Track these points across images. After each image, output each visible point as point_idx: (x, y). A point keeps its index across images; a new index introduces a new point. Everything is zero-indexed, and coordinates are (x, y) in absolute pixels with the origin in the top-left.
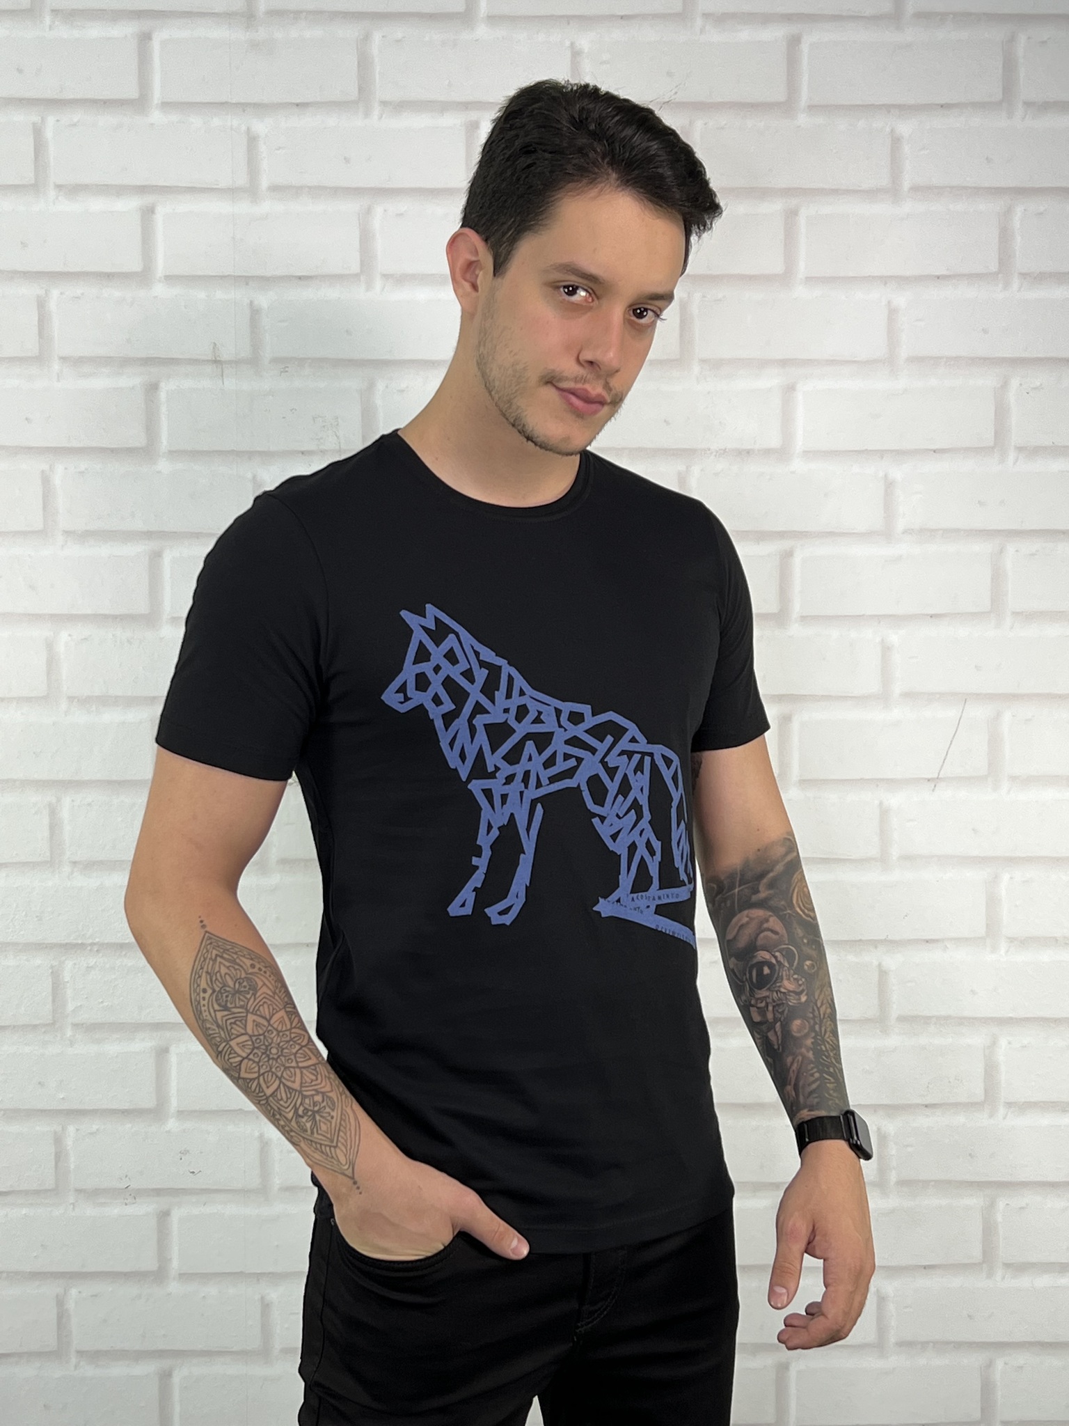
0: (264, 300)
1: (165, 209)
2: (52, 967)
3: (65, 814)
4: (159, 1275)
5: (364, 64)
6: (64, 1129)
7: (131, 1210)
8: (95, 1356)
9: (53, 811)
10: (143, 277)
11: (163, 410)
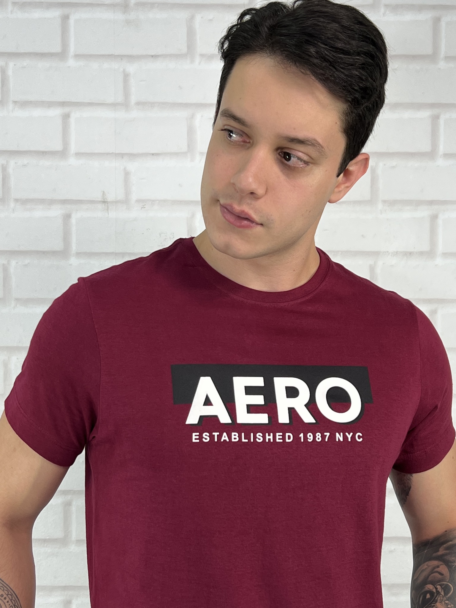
0: (132, 166)
1: (76, 115)
10: (63, 154)
11: (74, 229)
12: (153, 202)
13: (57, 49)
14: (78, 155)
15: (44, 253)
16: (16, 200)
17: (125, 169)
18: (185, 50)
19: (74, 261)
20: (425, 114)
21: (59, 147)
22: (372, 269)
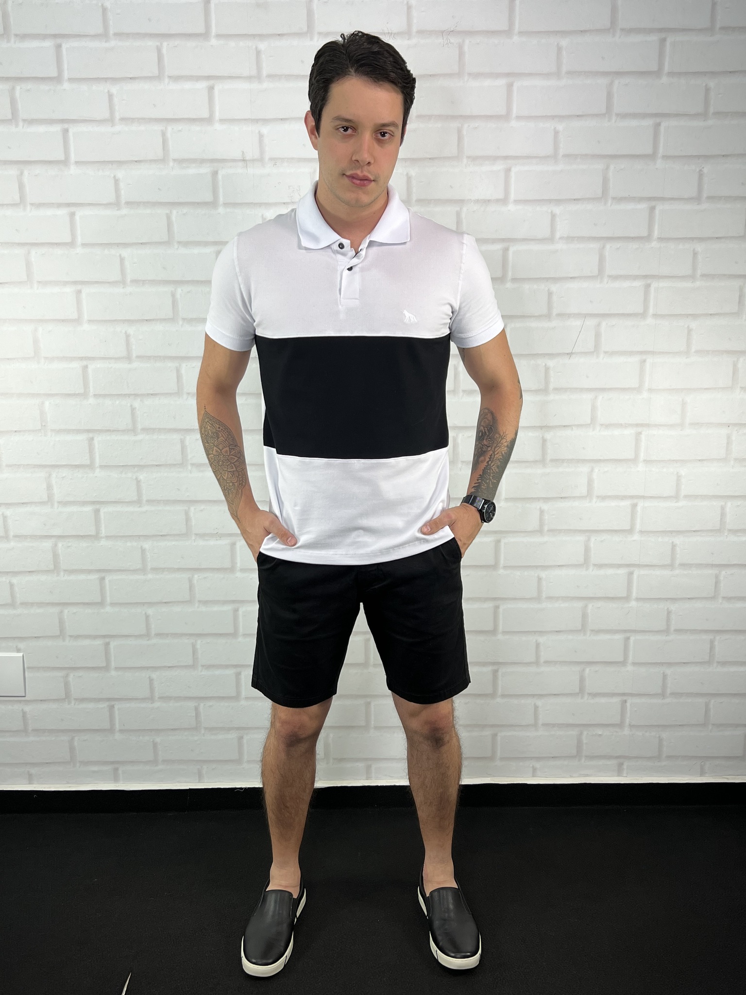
0: (265, 130)
1: (219, 87)
2: (181, 439)
3: (183, 371)
4: (232, 569)
5: (310, 14)
6: (189, 508)
7: (220, 542)
8: (205, 603)
9: (178, 371)
10: (209, 120)
11: (220, 183)
12: (282, 160)
13: (201, 29)
14: (222, 121)
15: (198, 203)
16: (174, 160)
17: (259, 132)
18: (305, 29)
19: (221, 210)
20: (502, 82)
21: (205, 114)
22: (458, 214)
